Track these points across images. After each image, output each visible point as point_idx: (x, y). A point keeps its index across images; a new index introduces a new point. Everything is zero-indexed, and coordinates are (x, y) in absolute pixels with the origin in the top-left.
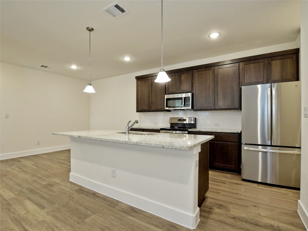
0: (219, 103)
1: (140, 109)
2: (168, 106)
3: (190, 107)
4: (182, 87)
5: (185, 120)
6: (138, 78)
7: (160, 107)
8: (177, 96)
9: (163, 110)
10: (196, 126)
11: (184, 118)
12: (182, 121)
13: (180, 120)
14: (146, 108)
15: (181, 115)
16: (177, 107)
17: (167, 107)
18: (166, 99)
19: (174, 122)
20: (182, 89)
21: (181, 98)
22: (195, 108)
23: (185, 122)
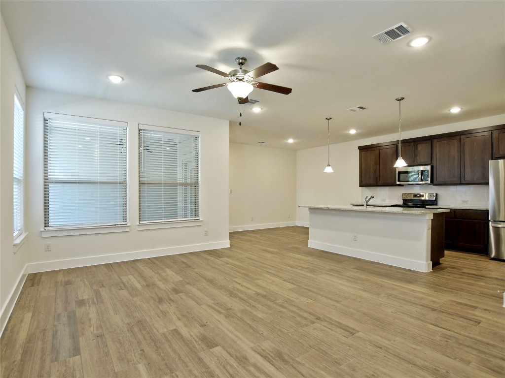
0: (466, 176)
1: (364, 183)
2: (401, 179)
3: (429, 182)
4: (418, 158)
5: (422, 196)
6: (362, 149)
7: (389, 181)
8: (412, 169)
9: (394, 185)
10: (437, 203)
11: (422, 194)
12: (418, 197)
13: (415, 196)
14: (372, 182)
15: (416, 190)
16: (412, 181)
17: (399, 181)
18: (398, 172)
19: (409, 198)
20: (419, 161)
21: (417, 172)
22: (435, 182)
23: (423, 199)
